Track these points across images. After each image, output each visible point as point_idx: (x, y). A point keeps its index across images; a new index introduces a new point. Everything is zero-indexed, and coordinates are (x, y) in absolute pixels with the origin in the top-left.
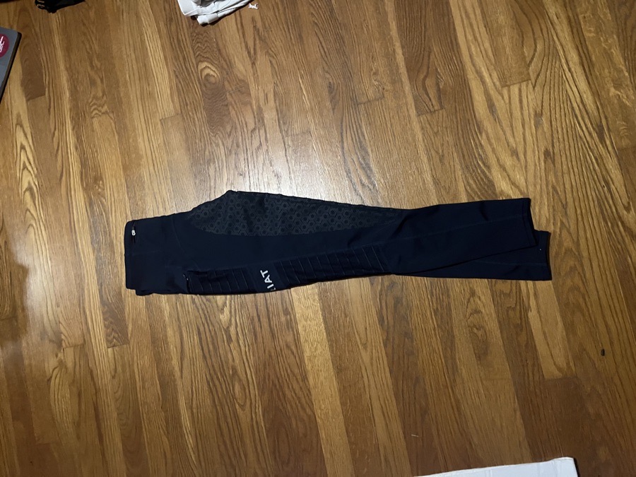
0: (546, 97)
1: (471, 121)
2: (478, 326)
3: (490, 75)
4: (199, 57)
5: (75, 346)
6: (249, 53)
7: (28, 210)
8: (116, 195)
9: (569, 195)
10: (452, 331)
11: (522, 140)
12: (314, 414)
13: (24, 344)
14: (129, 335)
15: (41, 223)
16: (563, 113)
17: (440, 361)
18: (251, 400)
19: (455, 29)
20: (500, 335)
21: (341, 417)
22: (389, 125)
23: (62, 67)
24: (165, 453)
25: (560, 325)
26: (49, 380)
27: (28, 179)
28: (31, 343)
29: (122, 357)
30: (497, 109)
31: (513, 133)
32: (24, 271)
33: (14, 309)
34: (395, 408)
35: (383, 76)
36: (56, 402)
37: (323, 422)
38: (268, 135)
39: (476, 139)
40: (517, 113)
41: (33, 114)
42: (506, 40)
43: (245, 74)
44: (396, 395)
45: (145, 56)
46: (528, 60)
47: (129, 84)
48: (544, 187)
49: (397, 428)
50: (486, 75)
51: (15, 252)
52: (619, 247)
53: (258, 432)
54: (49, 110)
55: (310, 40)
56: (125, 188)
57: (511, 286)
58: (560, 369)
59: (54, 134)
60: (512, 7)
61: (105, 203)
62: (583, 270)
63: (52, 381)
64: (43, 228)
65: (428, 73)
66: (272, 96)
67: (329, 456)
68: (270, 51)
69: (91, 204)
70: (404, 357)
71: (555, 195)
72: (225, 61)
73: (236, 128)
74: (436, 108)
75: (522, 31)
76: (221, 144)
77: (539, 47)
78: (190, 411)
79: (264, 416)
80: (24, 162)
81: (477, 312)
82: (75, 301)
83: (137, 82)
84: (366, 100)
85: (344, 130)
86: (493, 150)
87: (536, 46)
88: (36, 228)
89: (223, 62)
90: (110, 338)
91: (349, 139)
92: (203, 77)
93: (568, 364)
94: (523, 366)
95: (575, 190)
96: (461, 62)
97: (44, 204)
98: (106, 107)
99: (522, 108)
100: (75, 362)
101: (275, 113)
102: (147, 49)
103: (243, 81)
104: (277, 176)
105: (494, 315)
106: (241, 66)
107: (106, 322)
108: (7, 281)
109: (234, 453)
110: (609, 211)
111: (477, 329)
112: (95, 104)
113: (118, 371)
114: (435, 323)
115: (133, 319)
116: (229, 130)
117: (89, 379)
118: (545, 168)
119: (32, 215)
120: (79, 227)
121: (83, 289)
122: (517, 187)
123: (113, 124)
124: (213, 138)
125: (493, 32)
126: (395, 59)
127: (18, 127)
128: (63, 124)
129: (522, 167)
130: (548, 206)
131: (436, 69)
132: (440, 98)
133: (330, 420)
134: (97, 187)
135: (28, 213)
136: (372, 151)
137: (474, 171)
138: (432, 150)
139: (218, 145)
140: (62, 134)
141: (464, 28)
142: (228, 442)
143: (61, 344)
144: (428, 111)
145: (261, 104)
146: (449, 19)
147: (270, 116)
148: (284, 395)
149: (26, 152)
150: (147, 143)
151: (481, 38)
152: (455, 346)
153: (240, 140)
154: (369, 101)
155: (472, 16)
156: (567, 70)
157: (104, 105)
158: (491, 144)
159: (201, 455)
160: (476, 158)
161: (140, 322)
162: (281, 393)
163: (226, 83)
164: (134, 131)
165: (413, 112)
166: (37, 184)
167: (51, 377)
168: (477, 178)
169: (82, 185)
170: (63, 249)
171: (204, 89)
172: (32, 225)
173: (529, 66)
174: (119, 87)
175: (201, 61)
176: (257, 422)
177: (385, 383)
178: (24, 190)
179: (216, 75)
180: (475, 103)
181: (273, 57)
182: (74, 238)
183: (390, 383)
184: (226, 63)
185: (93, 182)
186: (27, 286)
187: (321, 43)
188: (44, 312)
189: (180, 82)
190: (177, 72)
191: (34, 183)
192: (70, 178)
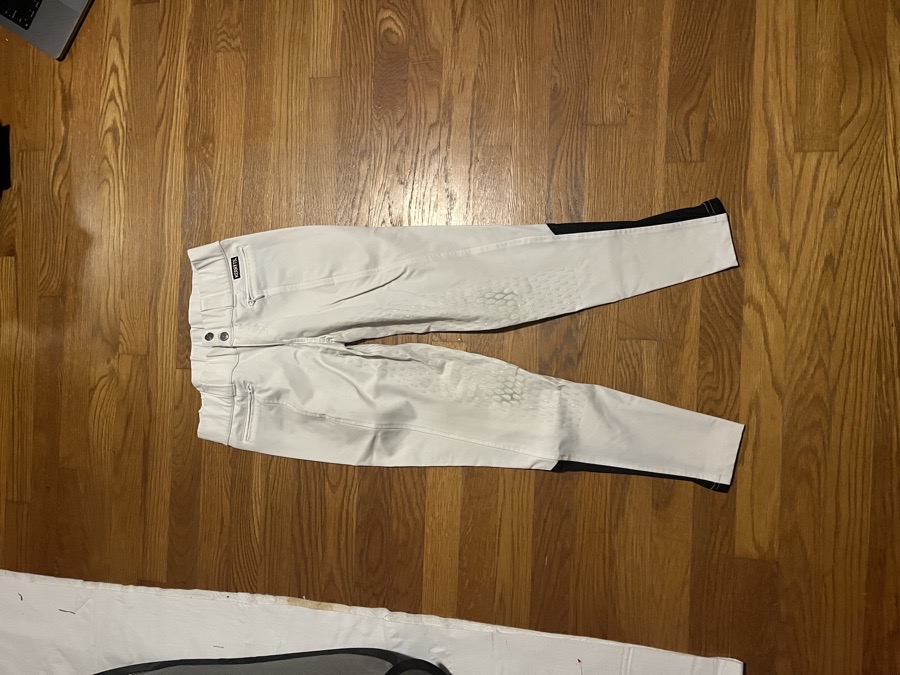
0: (852, 181)
1: (737, 189)
3: (784, 129)
5: (135, 355)
6: (454, 12)
7: (106, 158)
8: (227, 168)
9: (842, 324)
11: (801, 233)
12: (423, 520)
13: (68, 335)
15: (121, 181)
16: (868, 210)
17: (604, 498)
18: (346, 482)
19: (753, 49)
21: (457, 533)
22: (622, 166)
24: (222, 518)
25: (776, 493)
26: (93, 390)
27: (112, 116)
28: (76, 337)
30: (780, 179)
31: (792, 220)
32: (86, 239)
33: (64, 286)
34: (530, 540)
35: (633, 93)
36: (96, 420)
37: (432, 534)
38: (452, 137)
39: (738, 216)
40: (805, 193)
41: (137, 25)
42: (820, 88)
43: (441, 43)
44: (535, 525)
46: (842, 122)
47: (277, 15)
48: (811, 306)
49: (525, 566)
50: (778, 127)
51: (77, 211)
52: (887, 411)
53: (347, 524)
54: (160, 28)
55: (544, 16)
56: (241, 163)
58: (758, 548)
59: (161, 61)
60: (841, 39)
61: (211, 175)
62: (829, 429)
63: (97, 391)
64: (121, 189)
65: (697, 104)
66: (471, 84)
67: (429, 577)
68: (483, 17)
69: (192, 173)
71: (824, 320)
72: (418, 15)
73: (410, 116)
74: (694, 157)
75: (845, 79)
76: (384, 133)
77: (863, 109)
78: (264, 476)
79: (358, 507)
80: (113, 90)
82: (146, 298)
83: (289, 14)
84: (600, 121)
85: (559, 156)
86: (757, 236)
87: (858, 106)
88: (112, 186)
89: (415, 16)
90: (181, 357)
91: (562, 170)
92: (382, 31)
93: (771, 544)
94: (712, 531)
95: (852, 320)
96: (749, 101)
97: (129, 157)
98: (239, 40)
99: (814, 188)
100: (131, 376)
101: (468, 108)
103: (437, 52)
104: (451, 197)
106: (438, 29)
107: (180, 335)
108: (61, 247)
109: (310, 540)
110: (889, 360)
113: (183, 401)
116: (399, 118)
117: (145, 400)
118: (821, 280)
119: (110, 166)
120: (170, 200)
121: (160, 284)
122: (775, 296)
123: (244, 69)
124: (376, 122)
125: (806, 70)
126: (657, 74)
127: (114, 40)
128: (175, 51)
129: (789, 271)
130: (809, 332)
131: (711, 102)
132: (703, 144)
133: (443, 533)
134: (204, 151)
135: (106, 162)
136: (589, 194)
139: (380, 134)
140: (172, 64)
141: (766, 51)
142: (305, 526)
143: (117, 348)
144: (683, 159)
145: (453, 90)
146: (749, 34)
147: (461, 111)
148: (391, 487)
149: (118, 77)
150: (284, 107)
151: (786, 72)
153: (413, 134)
154: (604, 124)
155: (782, 39)
156: (891, 151)
157: (237, 36)
158: (756, 228)
159: (268, 535)
162: (387, 484)
163: (412, 48)
164: (270, 85)
165: (660, 155)
166: (125, 125)
167: (96, 386)
169: (185, 143)
170: (143, 222)
171: (379, 49)
172: (108, 182)
173: (841, 130)
174: (262, 15)
175: (384, 7)
176: (347, 511)
177: (525, 507)
178: (105, 129)
179: (400, 34)
180: (752, 165)
181: (487, 28)
182: (160, 212)
183: (531, 507)
184: (419, 20)
185: (200, 142)
186: (87, 260)
187: (558, 23)
188: (103, 300)
189: (348, 30)
190: (347, 16)
191: (121, 123)
192: (170, 129)
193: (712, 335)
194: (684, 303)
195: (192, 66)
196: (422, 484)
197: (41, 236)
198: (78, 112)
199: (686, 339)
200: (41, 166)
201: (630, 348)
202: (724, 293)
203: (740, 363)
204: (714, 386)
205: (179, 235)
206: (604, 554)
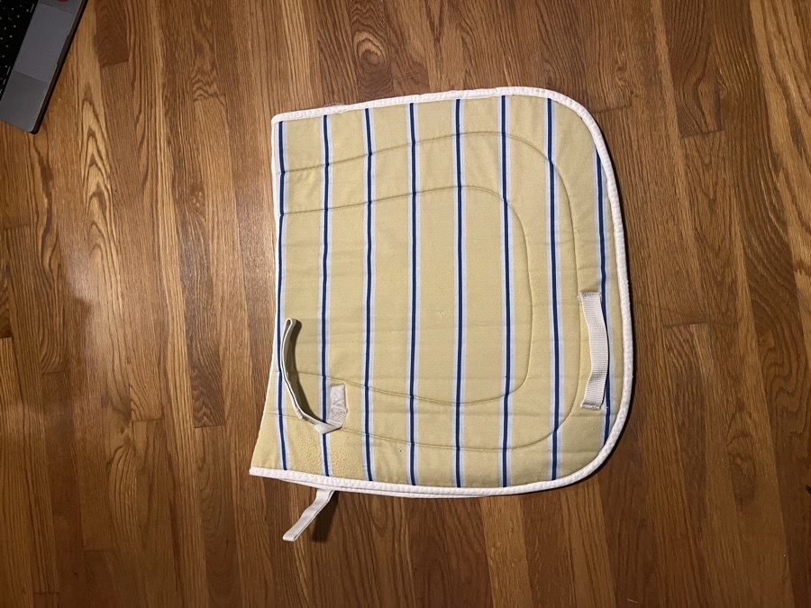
1: (763, 152)
2: (743, 456)
3: (799, 87)
4: (356, 25)
5: (150, 420)
6: (432, 24)
7: (94, 223)
8: (221, 214)
10: (703, 459)
12: (485, 552)
13: (77, 410)
14: (226, 413)
15: (112, 245)
17: (680, 500)
18: (394, 522)
19: (749, 13)
20: (775, 472)
21: (525, 562)
22: (635, 148)
23: (155, 23)
24: (266, 581)
26: (110, 463)
27: (96, 180)
28: (86, 408)
29: (214, 443)
30: (805, 138)
32: (83, 309)
33: (66, 361)
34: (606, 558)
35: (633, 73)
36: (117, 495)
37: (497, 567)
39: (769, 180)
41: (109, 87)
43: (423, 55)
44: (609, 540)
45: (278, 17)
47: (251, 55)
49: (606, 586)
50: (791, 86)
51: (71, 281)
53: (402, 569)
54: (133, 85)
55: (526, 12)
56: (234, 205)
57: (800, 403)
59: (138, 118)
61: (205, 224)
63: (114, 465)
64: (114, 251)
65: (703, 74)
68: (463, 23)
69: (184, 224)
70: (626, 487)
72: (395, 32)
74: (711, 128)
79: (411, 547)
80: (93, 155)
81: (744, 434)
82: (154, 359)
83: (263, 53)
84: (603, 107)
86: (794, 198)
88: (104, 250)
89: (392, 34)
90: (199, 415)
92: (360, 54)
94: (804, 518)
96: (756, 63)
97: (118, 218)
98: (215, 86)
100: (148, 443)
102: (280, 6)
103: (420, 65)
105: (770, 441)
106: (418, 43)
107: (194, 392)
108: (58, 320)
109: (365, 592)
111: (741, 459)
112: (199, 81)
113: (207, 462)
114: (678, 444)
115: (233, 392)
117: (166, 467)
119: (100, 231)
120: (165, 255)
121: (166, 343)
123: (224, 113)
127: (87, 105)
128: (152, 105)
131: (717, 70)
132: (718, 113)
133: (508, 564)
134: (194, 201)
135: (94, 227)
137: (760, 227)
138: (698, 189)
140: (149, 120)
141: (764, 13)
142: (356, 577)
143: (130, 415)
144: (699, 131)
148: (443, 522)
149: (96, 141)
151: (788, 30)
152: (705, 480)
154: (608, 109)
157: (212, 83)
158: (791, 190)
159: (317, 591)
160: (766, 208)
161: (242, 397)
162: (438, 518)
163: (394, 65)
164: (254, 124)
165: (674, 131)
166: (109, 187)
167: (113, 459)
168: (765, 238)
169: (174, 196)
170: (141, 283)
171: (361, 72)
172: (100, 246)
174: (235, 58)
175: (359, 31)
176: (400, 555)
177: (594, 521)
178: (90, 194)
179: (379, 53)
180: (773, 127)
181: (468, 33)
182: (157, 268)
183: (601, 521)
184: (397, 37)
185: (189, 191)
186: (87, 329)
187: (542, 17)
188: (109, 367)
189: (326, 59)
190: (322, 46)
191: (106, 186)
192: (157, 184)
193: (767, 308)
194: (728, 280)
195: (171, 121)
196: (477, 513)
197: (36, 311)
198: (59, 181)
199: (739, 315)
200: (28, 239)
201: (678, 334)
202: (771, 263)
203: (802, 334)
204: (779, 362)
205: (180, 289)
206: (691, 562)
